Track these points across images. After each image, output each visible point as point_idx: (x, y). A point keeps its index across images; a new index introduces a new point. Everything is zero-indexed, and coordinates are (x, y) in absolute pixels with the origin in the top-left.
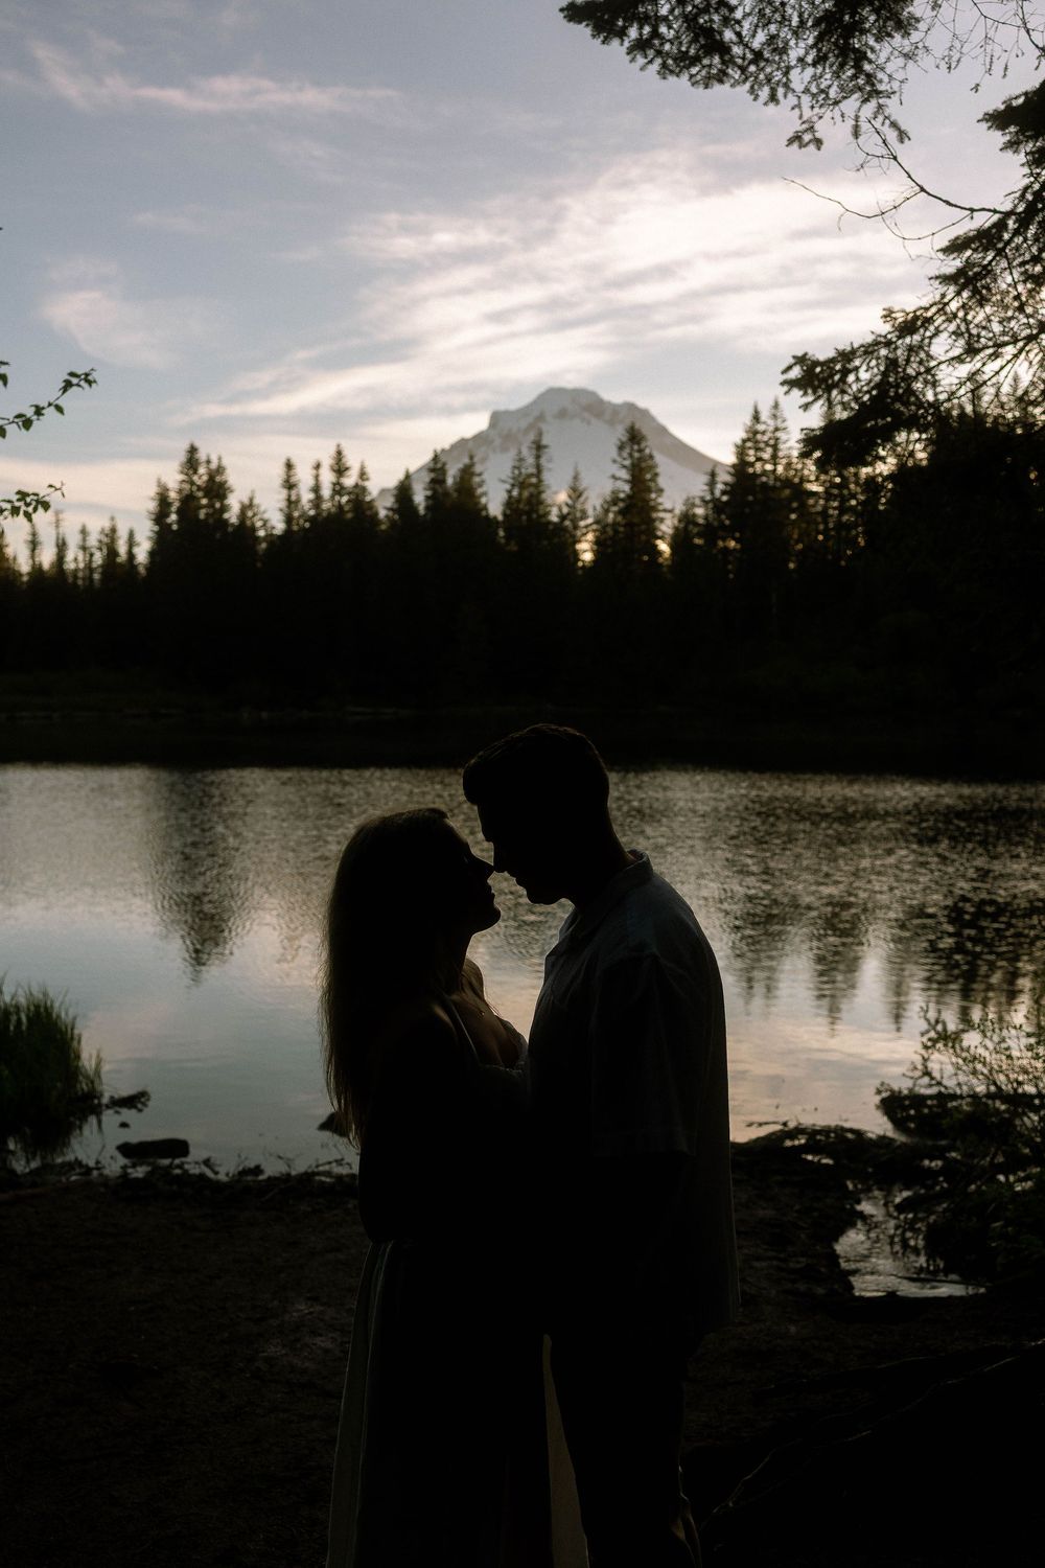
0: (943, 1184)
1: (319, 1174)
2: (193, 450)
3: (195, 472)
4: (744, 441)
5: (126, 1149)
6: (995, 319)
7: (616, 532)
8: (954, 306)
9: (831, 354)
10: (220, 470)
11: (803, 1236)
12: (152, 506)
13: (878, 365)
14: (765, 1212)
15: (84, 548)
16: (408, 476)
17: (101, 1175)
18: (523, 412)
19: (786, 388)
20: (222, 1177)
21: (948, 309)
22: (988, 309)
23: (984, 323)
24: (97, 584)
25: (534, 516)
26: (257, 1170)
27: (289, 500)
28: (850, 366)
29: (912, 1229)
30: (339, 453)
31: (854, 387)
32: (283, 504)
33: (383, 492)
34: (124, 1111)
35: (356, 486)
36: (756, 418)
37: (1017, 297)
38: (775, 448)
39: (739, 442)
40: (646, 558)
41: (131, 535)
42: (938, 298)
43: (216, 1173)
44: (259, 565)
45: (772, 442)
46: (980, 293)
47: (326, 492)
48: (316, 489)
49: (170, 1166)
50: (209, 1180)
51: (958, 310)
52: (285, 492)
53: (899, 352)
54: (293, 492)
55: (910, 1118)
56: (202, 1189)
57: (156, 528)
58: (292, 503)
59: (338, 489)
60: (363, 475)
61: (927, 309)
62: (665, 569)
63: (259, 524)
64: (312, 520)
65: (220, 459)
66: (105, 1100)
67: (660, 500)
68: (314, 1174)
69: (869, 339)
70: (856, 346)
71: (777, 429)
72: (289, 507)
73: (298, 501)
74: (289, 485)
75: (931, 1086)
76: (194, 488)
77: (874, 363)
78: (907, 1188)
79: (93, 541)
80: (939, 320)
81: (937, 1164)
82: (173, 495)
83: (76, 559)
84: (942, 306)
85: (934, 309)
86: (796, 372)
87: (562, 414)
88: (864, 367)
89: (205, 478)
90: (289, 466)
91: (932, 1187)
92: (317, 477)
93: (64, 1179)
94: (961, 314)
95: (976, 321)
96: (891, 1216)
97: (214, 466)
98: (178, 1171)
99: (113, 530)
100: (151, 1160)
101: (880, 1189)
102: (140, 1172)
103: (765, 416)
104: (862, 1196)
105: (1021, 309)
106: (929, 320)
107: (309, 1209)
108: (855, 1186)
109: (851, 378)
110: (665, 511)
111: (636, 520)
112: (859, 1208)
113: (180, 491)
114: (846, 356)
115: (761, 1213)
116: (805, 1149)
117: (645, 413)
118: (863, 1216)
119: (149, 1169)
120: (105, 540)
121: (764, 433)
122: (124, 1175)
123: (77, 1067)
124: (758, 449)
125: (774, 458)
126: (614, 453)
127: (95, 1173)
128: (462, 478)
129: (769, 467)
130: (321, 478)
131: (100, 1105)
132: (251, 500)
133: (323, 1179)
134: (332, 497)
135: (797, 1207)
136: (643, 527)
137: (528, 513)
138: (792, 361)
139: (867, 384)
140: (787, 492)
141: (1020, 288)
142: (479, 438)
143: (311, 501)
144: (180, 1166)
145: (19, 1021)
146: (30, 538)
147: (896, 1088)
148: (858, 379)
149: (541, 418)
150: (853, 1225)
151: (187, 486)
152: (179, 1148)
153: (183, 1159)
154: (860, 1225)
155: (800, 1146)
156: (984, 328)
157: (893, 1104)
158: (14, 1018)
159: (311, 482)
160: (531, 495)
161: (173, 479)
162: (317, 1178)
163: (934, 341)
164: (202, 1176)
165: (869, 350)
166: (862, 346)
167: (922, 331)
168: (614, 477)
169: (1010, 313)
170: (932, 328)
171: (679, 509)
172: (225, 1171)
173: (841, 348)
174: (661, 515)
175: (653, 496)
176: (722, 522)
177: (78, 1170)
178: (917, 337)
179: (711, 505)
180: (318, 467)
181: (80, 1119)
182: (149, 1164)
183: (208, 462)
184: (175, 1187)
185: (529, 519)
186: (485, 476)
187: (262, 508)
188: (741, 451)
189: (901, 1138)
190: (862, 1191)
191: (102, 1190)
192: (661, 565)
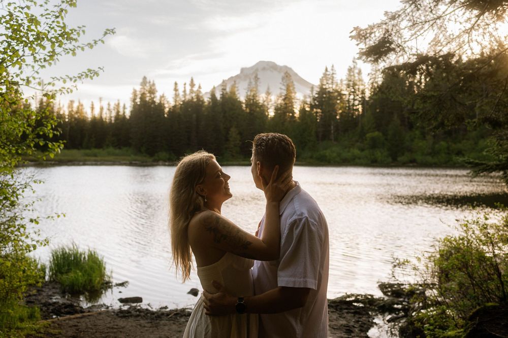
0: (402, 314)
1: (187, 309)
2: (145, 78)
3: (146, 85)
4: (322, 77)
5: (121, 300)
6: (422, 15)
7: (281, 106)
8: (409, 10)
9: (367, 27)
10: (154, 85)
11: (357, 330)
12: (131, 96)
13: (382, 31)
14: (344, 322)
15: (109, 110)
16: (214, 88)
17: (112, 309)
18: (252, 68)
19: (351, 39)
20: (154, 310)
21: (406, 12)
22: (420, 12)
23: (419, 17)
24: (113, 122)
25: (255, 101)
26: (166, 307)
27: (176, 94)
28: (373, 31)
29: (394, 328)
30: (192, 80)
31: (374, 39)
32: (174, 96)
33: (206, 93)
34: (120, 287)
35: (197, 90)
36: (326, 70)
37: (430, 8)
38: (332, 80)
39: (321, 78)
40: (291, 114)
41: (124, 105)
42: (403, 7)
43: (152, 308)
44: (166, 116)
45: (332, 78)
46: (417, 6)
47: (188, 92)
48: (185, 91)
49: (136, 306)
50: (149, 310)
51: (410, 12)
52: (174, 92)
53: (389, 26)
54: (177, 92)
55: (389, 291)
56: (147, 314)
57: (133, 103)
58: (177, 95)
59: (192, 91)
60: (200, 87)
61: (399, 12)
62: (297, 118)
63: (166, 102)
64: (183, 101)
65: (153, 81)
66: (114, 284)
67: (295, 96)
68: (186, 309)
69: (379, 22)
70: (375, 23)
71: (333, 74)
72: (176, 97)
73: (179, 95)
74: (176, 90)
75: (395, 281)
76: (145, 91)
77: (381, 30)
78: (390, 314)
79: (112, 106)
80: (403, 16)
81: (400, 306)
82: (138, 93)
83: (106, 114)
84: (404, 10)
85: (402, 12)
86: (354, 33)
87: (264, 69)
88: (377, 32)
89: (149, 87)
90: (176, 84)
91: (398, 314)
92: (185, 87)
93: (99, 310)
94: (411, 14)
95: (416, 16)
96: (385, 324)
97: (152, 83)
98: (139, 308)
99: (119, 104)
100: (129, 304)
101: (381, 315)
102: (126, 308)
103: (329, 69)
104: (375, 317)
105: (431, 12)
106: (399, 15)
107: (184, 320)
108: (372, 314)
109: (373, 35)
110: (297, 99)
111: (288, 102)
112: (374, 321)
113: (140, 92)
114: (372, 27)
115: (341, 322)
116: (354, 301)
117: (290, 69)
118: (376, 324)
119: (129, 307)
120: (116, 107)
121: (329, 75)
122: (120, 309)
123: (104, 273)
124: (327, 80)
125: (332, 83)
126: (280, 80)
127: (110, 308)
128: (232, 89)
129: (331, 86)
130: (186, 88)
131: (112, 286)
132: (163, 94)
133: (189, 310)
134: (190, 94)
135: (353, 320)
136: (290, 105)
137: (253, 100)
138: (353, 29)
139: (378, 38)
140: (336, 94)
141: (431, 5)
142: (237, 76)
143: (183, 95)
144: (140, 306)
145: (85, 258)
146: (91, 106)
147: (383, 282)
148: (375, 36)
149: (257, 70)
150: (373, 327)
151: (143, 90)
152: (139, 300)
153: (140, 303)
154: (375, 326)
155: (353, 300)
156: (419, 18)
157: (383, 287)
158: (83, 256)
159: (183, 89)
160: (254, 94)
161: (138, 88)
162: (187, 310)
163: (401, 23)
164: (147, 310)
165: (379, 26)
166: (377, 24)
167: (397, 19)
168: (281, 89)
169: (427, 13)
170: (401, 18)
171: (302, 98)
172: (155, 308)
173: (370, 24)
174: (296, 101)
175: (293, 94)
176: (315, 103)
177: (104, 307)
178: (396, 21)
179: (312, 98)
180: (185, 84)
181: (105, 290)
182: (129, 305)
183: (150, 82)
184: (138, 313)
185: (253, 101)
186: (239, 88)
187: (167, 98)
188: (321, 80)
189: (386, 298)
190: (375, 315)
191: (113, 314)
192: (295, 117)
